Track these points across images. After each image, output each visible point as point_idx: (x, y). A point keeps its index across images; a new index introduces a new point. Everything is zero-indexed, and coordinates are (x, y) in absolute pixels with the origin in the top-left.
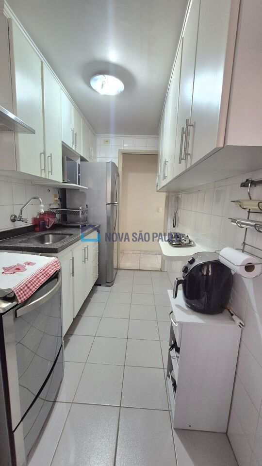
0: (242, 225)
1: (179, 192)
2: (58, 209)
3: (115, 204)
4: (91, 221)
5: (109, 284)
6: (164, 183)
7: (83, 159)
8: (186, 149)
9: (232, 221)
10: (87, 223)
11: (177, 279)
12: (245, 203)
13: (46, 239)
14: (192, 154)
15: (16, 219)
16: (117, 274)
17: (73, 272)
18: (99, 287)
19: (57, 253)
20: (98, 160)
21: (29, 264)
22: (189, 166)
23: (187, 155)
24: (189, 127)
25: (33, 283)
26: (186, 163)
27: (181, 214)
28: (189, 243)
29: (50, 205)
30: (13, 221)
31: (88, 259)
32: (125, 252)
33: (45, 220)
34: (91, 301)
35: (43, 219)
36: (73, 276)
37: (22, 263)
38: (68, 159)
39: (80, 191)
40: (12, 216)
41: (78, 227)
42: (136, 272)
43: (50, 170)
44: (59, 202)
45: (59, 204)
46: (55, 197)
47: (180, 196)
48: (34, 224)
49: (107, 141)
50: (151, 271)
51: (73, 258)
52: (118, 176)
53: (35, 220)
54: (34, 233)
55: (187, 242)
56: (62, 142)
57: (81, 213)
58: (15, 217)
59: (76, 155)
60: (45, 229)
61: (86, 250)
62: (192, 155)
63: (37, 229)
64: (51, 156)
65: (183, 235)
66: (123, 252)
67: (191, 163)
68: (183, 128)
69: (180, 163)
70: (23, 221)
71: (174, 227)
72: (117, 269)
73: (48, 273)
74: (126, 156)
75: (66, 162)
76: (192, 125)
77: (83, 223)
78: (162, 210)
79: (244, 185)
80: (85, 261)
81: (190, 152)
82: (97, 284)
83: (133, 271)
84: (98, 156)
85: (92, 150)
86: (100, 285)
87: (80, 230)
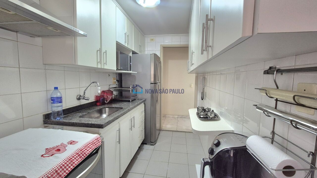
0: (270, 115)
1: (206, 73)
2: (116, 88)
3: (158, 83)
4: (140, 96)
5: (153, 143)
6: (192, 68)
7: (134, 53)
8: (206, 41)
9: (257, 108)
10: (137, 98)
11: (203, 159)
12: (272, 92)
13: (104, 111)
14: (213, 45)
15: (81, 97)
16: (160, 135)
17: (119, 140)
18: (145, 146)
19: (103, 128)
20: (146, 53)
21: (71, 143)
22: (210, 57)
23: (207, 47)
24: (209, 21)
25: (65, 167)
26: (208, 53)
27: (207, 90)
28: (215, 117)
29: (110, 85)
30: (79, 99)
31: (134, 126)
32: (167, 116)
33: (105, 97)
34: (138, 158)
35: (103, 96)
36: (119, 143)
37: (65, 143)
38: (121, 53)
39: (132, 74)
40: (77, 96)
41: (129, 101)
42: (174, 132)
43: (105, 62)
44: (117, 83)
45: (117, 84)
46: (114, 80)
47: (206, 76)
48: (96, 100)
49: (152, 40)
50: (185, 132)
51: (119, 129)
52: (160, 63)
53: (97, 97)
54: (95, 107)
55: (213, 115)
56: (116, 41)
57: (131, 91)
58: (80, 96)
59: (128, 50)
60: (104, 104)
61: (132, 120)
62: (213, 47)
63: (98, 104)
64: (106, 52)
65: (209, 110)
66: (165, 116)
67: (212, 55)
68: (203, 24)
69: (202, 53)
70: (86, 99)
71: (202, 100)
72: (160, 130)
73: (85, 153)
74: (166, 49)
75: (119, 55)
76: (212, 20)
77: (133, 98)
78: (193, 85)
79: (267, 72)
80: (131, 129)
81: (211, 44)
82: (144, 143)
83: (172, 132)
84: (146, 49)
85: (142, 46)
86: (146, 144)
87: (131, 103)
